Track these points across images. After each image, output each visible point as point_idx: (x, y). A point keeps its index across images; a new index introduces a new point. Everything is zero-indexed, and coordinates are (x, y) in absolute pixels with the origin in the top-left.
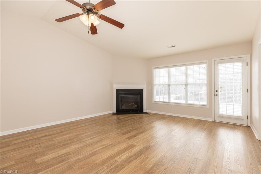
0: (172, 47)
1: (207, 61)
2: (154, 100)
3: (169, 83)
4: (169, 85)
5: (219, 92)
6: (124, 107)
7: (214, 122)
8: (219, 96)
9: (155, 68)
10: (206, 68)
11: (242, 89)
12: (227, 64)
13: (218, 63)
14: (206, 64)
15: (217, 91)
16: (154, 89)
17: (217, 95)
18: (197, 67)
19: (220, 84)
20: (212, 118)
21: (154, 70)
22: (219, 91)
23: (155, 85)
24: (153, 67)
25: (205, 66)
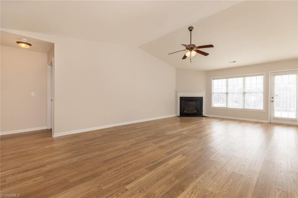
0: (233, 62)
1: (264, 73)
2: (212, 106)
3: (227, 91)
4: (227, 93)
5: (275, 99)
6: (185, 111)
7: (270, 123)
8: (275, 102)
9: (213, 79)
10: (263, 79)
11: (296, 96)
12: (282, 76)
13: (274, 75)
14: (262, 75)
15: (273, 98)
16: (212, 97)
17: (272, 101)
18: (254, 78)
19: (276, 92)
20: (268, 120)
21: (213, 81)
22: (275, 97)
23: (214, 93)
24: (212, 78)
25: (262, 77)
